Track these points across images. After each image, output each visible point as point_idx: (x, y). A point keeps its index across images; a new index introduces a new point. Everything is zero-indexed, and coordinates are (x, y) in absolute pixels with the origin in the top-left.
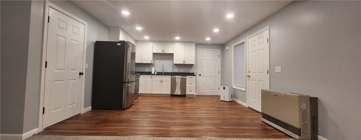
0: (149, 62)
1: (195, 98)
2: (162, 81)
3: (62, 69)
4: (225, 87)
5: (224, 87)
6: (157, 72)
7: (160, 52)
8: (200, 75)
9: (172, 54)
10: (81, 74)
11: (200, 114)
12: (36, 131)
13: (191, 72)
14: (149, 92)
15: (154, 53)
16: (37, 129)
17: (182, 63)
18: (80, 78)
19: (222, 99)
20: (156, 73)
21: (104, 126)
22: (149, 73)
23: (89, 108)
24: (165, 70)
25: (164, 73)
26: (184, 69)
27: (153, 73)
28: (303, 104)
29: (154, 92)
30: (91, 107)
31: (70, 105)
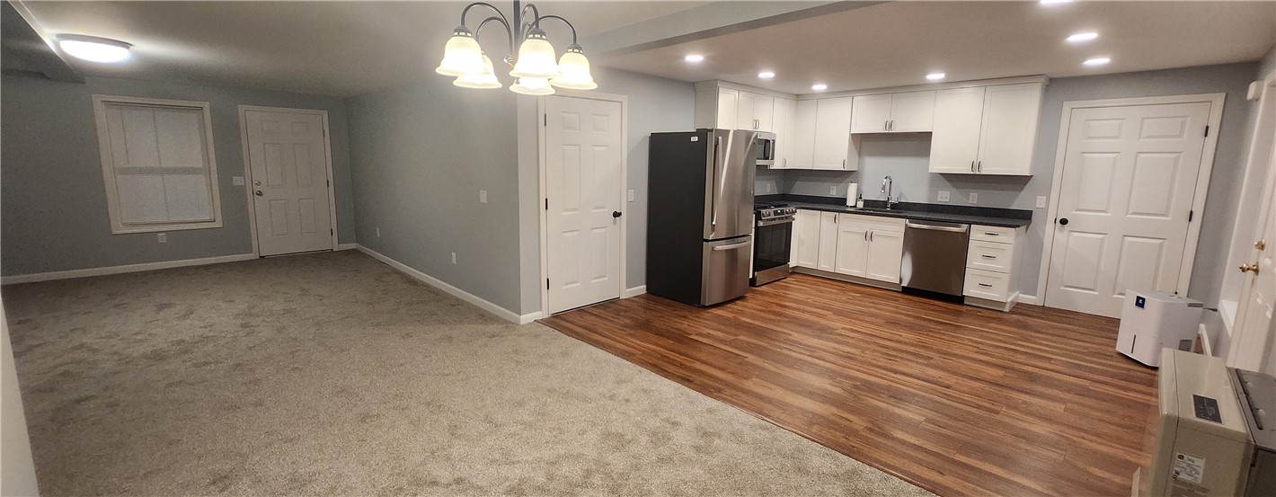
0: (837, 166)
1: (1006, 316)
2: (869, 235)
3: (575, 210)
4: (1144, 299)
5: (1138, 298)
6: (863, 198)
7: (879, 128)
8: (1064, 222)
9: (926, 137)
10: (617, 215)
11: (898, 376)
12: (539, 315)
13: (1013, 207)
14: (825, 266)
15: (854, 136)
16: (540, 312)
17: (966, 170)
18: (615, 223)
19: (1123, 346)
20: (860, 205)
21: (630, 335)
22: (838, 204)
23: (642, 289)
24: (901, 194)
25: (894, 206)
26: (983, 191)
27: (850, 202)
28: (1185, 457)
29: (842, 270)
30: (645, 286)
31: (596, 278)
